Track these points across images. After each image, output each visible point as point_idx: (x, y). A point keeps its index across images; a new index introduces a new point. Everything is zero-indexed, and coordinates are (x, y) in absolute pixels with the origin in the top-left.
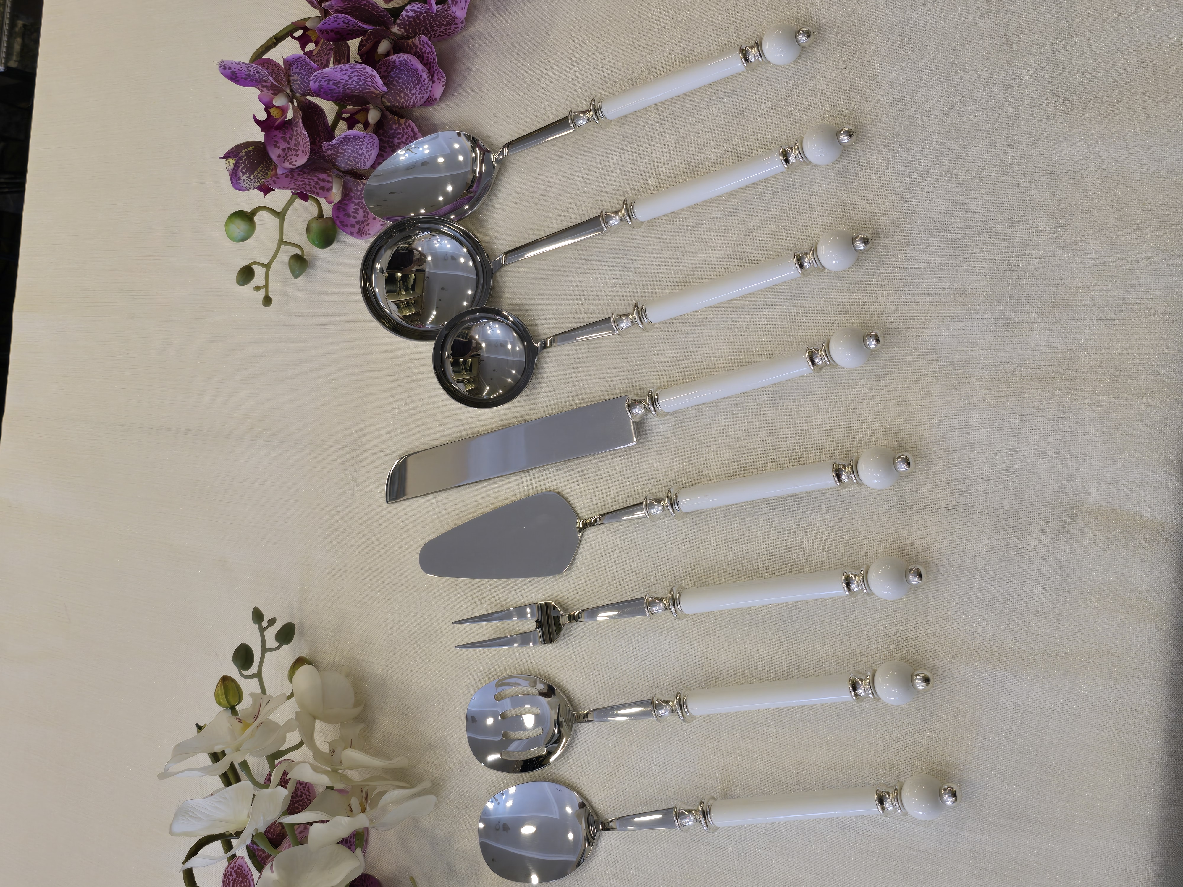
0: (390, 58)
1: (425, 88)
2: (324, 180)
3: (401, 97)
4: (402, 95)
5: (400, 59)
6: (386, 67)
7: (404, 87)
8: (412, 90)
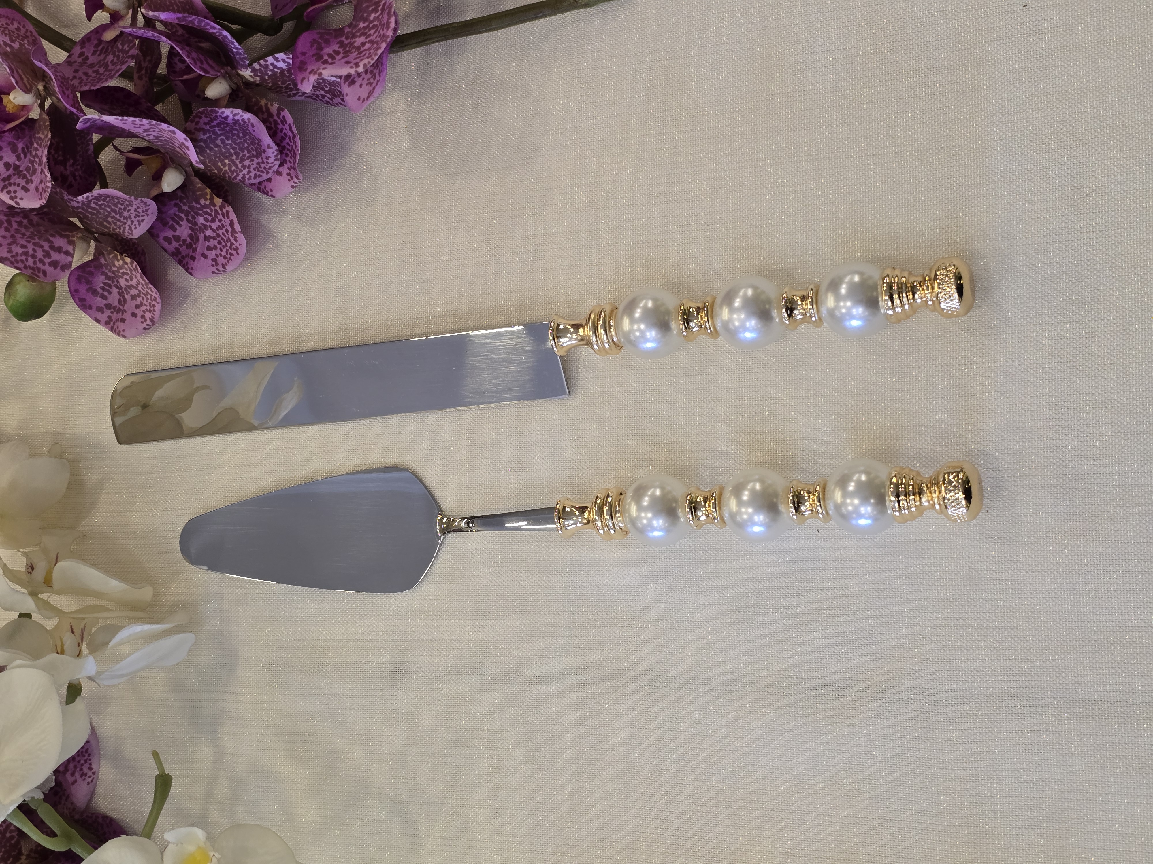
0: (220, 111)
1: (267, 167)
2: (59, 250)
3: (224, 165)
4: (227, 161)
5: (237, 118)
6: (209, 119)
7: (232, 151)
8: (245, 160)
